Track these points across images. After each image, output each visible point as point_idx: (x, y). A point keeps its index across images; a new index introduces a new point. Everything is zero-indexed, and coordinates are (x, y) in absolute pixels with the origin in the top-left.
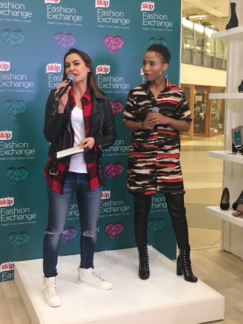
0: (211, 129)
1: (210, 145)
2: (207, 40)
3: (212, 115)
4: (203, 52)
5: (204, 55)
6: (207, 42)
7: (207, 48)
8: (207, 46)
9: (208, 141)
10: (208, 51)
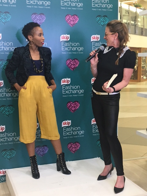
0: (142, 76)
1: (141, 87)
2: (138, 17)
3: (142, 67)
4: (136, 25)
5: (136, 27)
6: (138, 18)
7: (138, 22)
8: (138, 21)
9: (140, 84)
10: (139, 24)
